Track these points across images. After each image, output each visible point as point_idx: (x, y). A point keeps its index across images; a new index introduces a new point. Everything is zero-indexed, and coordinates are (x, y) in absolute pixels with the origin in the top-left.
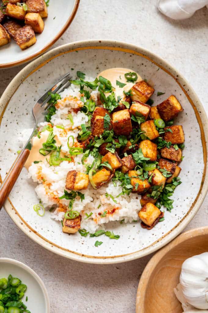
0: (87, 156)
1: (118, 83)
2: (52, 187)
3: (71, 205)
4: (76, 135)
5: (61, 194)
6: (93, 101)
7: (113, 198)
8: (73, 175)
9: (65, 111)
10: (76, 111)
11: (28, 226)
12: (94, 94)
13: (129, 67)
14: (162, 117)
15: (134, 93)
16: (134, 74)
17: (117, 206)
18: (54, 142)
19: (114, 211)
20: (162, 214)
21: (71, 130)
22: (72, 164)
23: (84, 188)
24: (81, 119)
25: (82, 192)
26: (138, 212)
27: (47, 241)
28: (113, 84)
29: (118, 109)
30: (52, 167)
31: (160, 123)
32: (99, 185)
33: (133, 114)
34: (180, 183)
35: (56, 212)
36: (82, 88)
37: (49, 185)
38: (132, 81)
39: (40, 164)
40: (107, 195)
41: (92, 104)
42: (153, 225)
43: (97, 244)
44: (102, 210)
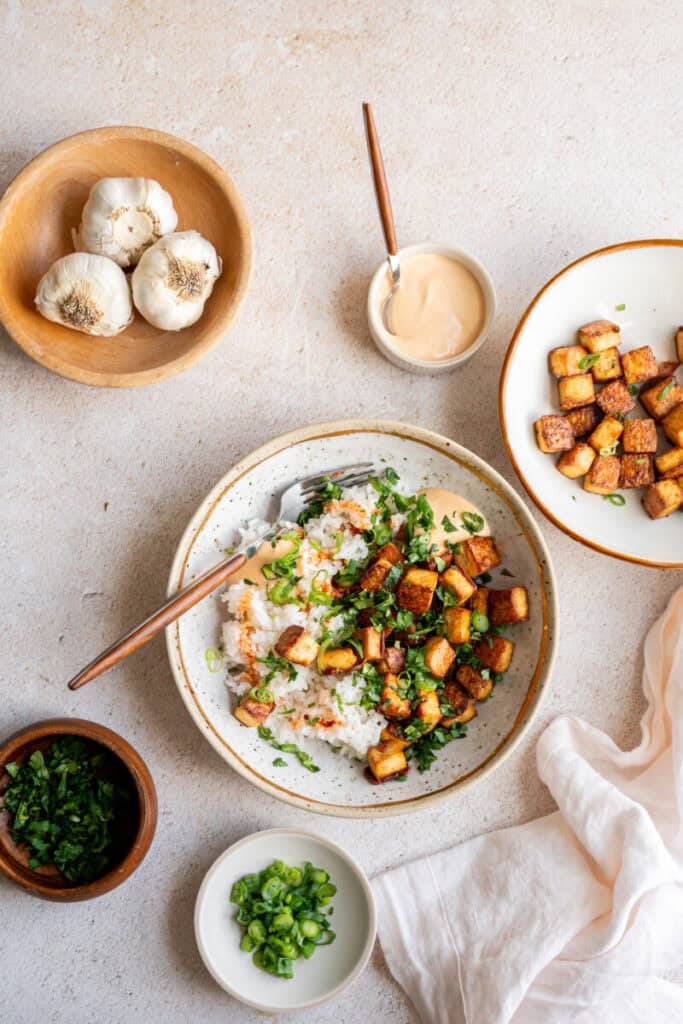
0: (334, 615)
1: (445, 521)
2: (254, 636)
3: (268, 678)
4: (332, 571)
5: (262, 654)
6: (389, 529)
7: (340, 702)
8: (293, 634)
9: (337, 522)
10: (355, 531)
11: (186, 676)
12: (398, 520)
13: (478, 504)
14: (490, 614)
15: (462, 549)
16: (480, 520)
17: (340, 718)
18: (294, 565)
19: (330, 724)
20: (406, 769)
21: (330, 557)
22: (303, 615)
23: (303, 664)
24: (355, 550)
25: (297, 668)
26: (370, 749)
27: (203, 715)
28: (437, 521)
29: (423, 565)
30: (270, 604)
31: (482, 622)
32: (328, 671)
33: (444, 586)
34: (463, 736)
35: (237, 678)
36: (382, 499)
37: (251, 629)
38: (471, 528)
39: (252, 589)
40: (333, 692)
41: (385, 533)
42: (384, 780)
43: (277, 762)
44: (313, 713)
